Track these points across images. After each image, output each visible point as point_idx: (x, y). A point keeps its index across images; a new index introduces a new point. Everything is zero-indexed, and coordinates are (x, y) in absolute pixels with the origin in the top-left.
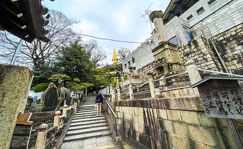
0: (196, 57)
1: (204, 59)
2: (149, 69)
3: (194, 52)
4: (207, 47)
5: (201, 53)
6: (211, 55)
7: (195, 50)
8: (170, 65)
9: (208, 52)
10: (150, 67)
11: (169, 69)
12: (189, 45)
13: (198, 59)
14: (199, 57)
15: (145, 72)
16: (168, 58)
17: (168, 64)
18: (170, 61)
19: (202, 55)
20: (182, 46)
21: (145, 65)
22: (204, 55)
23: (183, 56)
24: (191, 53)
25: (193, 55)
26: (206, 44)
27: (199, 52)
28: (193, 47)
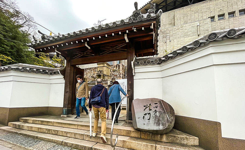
0: (117, 74)
1: (120, 76)
2: (91, 72)
3: (117, 71)
4: (123, 71)
5: (120, 73)
6: (123, 75)
7: (118, 70)
8: (104, 76)
9: (122, 73)
10: (91, 71)
11: (103, 78)
12: (116, 66)
13: (118, 75)
14: (118, 74)
15: (87, 73)
16: (104, 71)
17: (104, 75)
18: (105, 73)
19: (119, 74)
20: (113, 65)
21: (88, 68)
22: (120, 74)
23: (112, 71)
24: (116, 71)
25: (116, 72)
26: (123, 69)
27: (119, 72)
28: (118, 68)
